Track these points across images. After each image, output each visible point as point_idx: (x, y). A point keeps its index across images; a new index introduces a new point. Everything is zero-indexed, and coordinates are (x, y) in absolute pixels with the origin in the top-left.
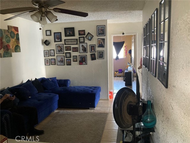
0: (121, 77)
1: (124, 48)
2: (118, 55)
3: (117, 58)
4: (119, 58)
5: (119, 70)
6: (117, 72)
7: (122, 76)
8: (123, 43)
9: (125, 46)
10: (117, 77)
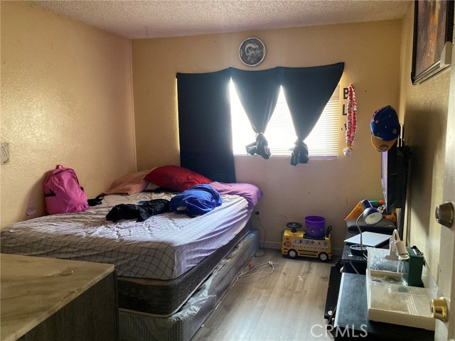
0: (318, 260)
1: (341, 101)
2: (306, 141)
3: (300, 155)
4: (311, 154)
5: (311, 219)
6: (294, 231)
7: (323, 257)
8: (335, 72)
9: (346, 91)
10: (297, 258)
